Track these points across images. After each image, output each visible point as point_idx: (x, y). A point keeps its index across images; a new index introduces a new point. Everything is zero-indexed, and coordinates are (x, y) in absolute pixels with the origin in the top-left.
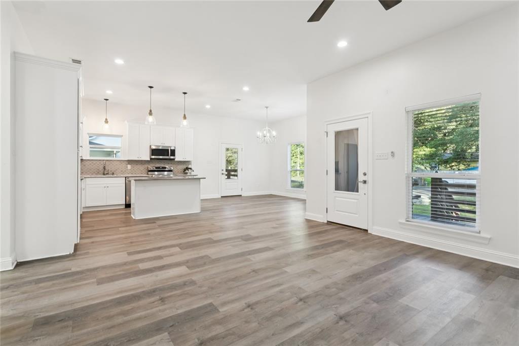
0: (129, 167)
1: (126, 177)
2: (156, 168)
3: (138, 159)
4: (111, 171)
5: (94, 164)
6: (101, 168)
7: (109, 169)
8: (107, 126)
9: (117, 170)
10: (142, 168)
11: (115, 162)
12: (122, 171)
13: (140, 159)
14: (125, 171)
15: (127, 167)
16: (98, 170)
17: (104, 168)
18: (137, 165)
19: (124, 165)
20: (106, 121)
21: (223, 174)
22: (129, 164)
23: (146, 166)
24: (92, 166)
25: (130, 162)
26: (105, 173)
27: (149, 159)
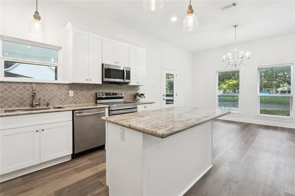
0: (71, 93)
1: (73, 111)
2: (106, 94)
3: (86, 82)
4: (44, 100)
5: (14, 90)
6: (27, 95)
7: (41, 97)
8: (37, 24)
9: (53, 98)
10: (90, 94)
11: (50, 86)
12: (60, 100)
13: (90, 82)
14: (66, 100)
15: (68, 94)
16: (22, 99)
17: (33, 96)
18: (82, 90)
19: (64, 90)
20: (37, 16)
21: (164, 99)
22: (71, 89)
23: (94, 92)
24: (10, 92)
25: (73, 86)
26: (34, 104)
27: (101, 83)
